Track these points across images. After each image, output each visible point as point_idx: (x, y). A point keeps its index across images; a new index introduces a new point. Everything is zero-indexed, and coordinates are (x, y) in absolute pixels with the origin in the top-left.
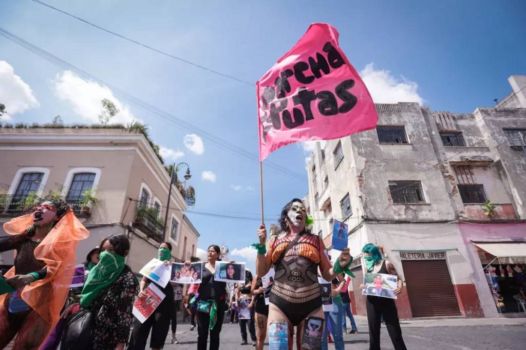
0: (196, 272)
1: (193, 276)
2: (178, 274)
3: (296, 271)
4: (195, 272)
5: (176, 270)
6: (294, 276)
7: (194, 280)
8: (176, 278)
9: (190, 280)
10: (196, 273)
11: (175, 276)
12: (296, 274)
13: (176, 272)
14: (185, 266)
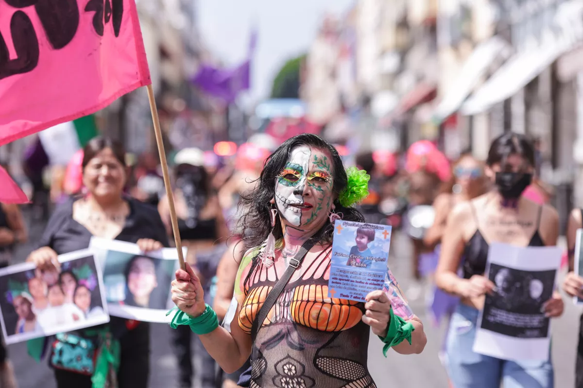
0: (83, 285)
1: (74, 302)
2: (25, 308)
3: (289, 363)
4: (78, 285)
5: (15, 294)
6: (286, 376)
7: (80, 314)
8: (21, 322)
9: (71, 318)
10: (82, 290)
11: (16, 318)
12: (290, 370)
13: (17, 302)
14: (38, 273)
